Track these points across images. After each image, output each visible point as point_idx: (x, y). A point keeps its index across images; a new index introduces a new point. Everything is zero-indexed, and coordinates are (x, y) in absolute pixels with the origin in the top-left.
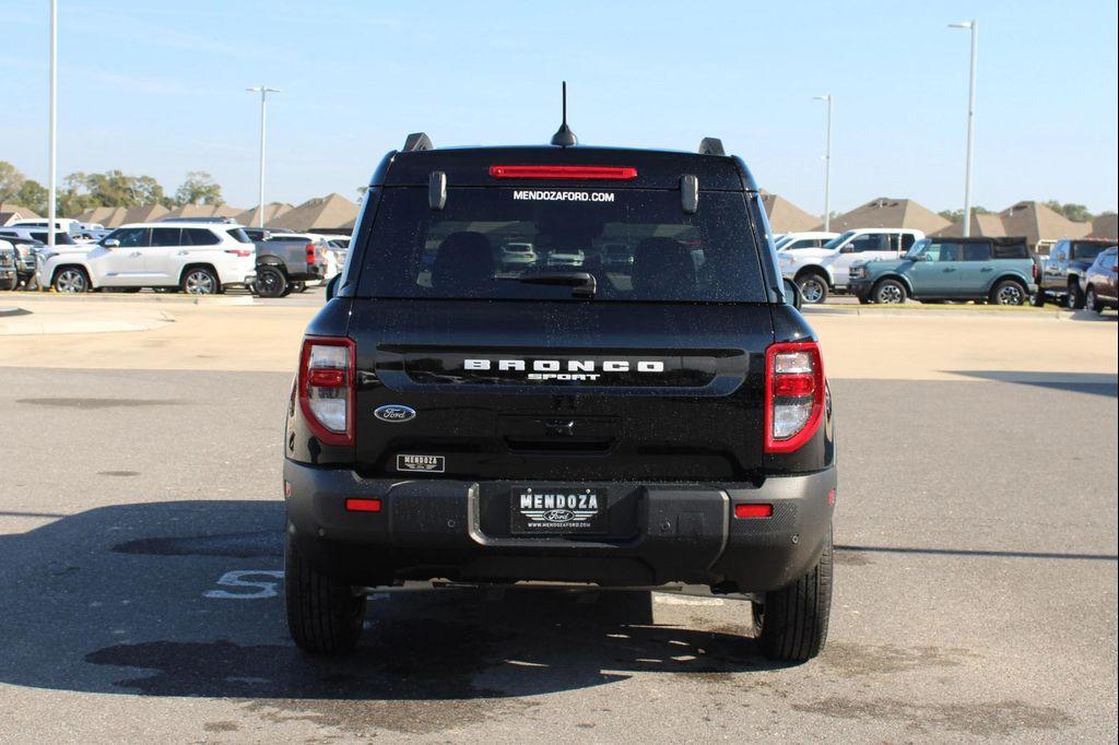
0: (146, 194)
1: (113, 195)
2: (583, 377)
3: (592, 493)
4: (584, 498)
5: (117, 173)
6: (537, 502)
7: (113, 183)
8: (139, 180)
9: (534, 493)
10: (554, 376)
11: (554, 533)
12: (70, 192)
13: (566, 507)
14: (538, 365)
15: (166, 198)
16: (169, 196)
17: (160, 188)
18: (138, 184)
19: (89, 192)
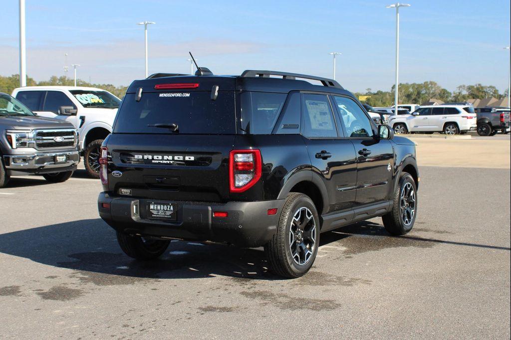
0: (492, 93)
1: (477, 94)
2: (168, 162)
3: (171, 205)
4: (169, 206)
5: (479, 85)
6: (155, 207)
7: (478, 89)
8: (488, 87)
9: (154, 204)
10: (160, 161)
11: (160, 219)
12: (460, 93)
13: (164, 210)
14: (155, 157)
15: (500, 95)
16: (502, 94)
17: (498, 91)
18: (488, 89)
19: (467, 93)
